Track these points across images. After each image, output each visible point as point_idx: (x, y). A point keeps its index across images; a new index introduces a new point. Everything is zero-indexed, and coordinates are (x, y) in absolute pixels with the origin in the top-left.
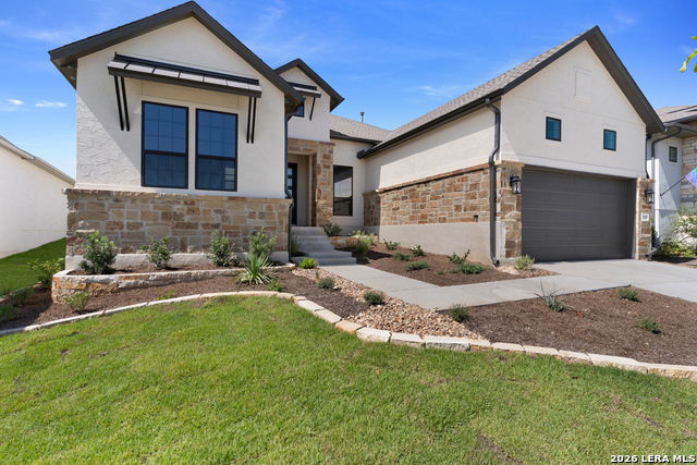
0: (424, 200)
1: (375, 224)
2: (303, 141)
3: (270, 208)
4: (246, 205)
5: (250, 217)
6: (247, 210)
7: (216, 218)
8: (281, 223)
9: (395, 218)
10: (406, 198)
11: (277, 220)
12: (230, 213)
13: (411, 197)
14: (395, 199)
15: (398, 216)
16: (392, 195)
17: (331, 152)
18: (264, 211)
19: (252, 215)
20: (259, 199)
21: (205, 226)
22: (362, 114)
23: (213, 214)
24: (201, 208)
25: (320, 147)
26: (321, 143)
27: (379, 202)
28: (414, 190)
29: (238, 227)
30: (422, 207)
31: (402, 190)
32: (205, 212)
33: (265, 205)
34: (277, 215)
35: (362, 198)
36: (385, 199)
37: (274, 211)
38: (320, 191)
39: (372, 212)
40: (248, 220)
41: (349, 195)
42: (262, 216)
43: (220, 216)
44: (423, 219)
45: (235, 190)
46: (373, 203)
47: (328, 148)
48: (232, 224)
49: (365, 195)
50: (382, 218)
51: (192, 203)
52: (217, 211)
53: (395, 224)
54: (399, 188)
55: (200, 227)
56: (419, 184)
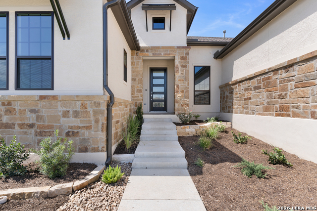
0: (284, 89)
1: (229, 112)
2: (163, 47)
3: (84, 106)
4: (59, 103)
5: (64, 116)
6: (61, 109)
7: (31, 118)
8: (97, 121)
9: (247, 108)
10: (259, 88)
11: (92, 118)
12: (44, 113)
13: (266, 86)
14: (247, 89)
15: (250, 106)
16: (243, 86)
17: (188, 54)
18: (78, 109)
19: (66, 114)
20: (71, 96)
21: (21, 126)
22: (225, 32)
23: (28, 114)
24: (17, 109)
25: (178, 51)
26: (178, 47)
27: (232, 93)
28: (269, 78)
29: (52, 127)
30: (281, 97)
31: (255, 80)
32: (21, 112)
33: (78, 104)
34: (92, 113)
35: (219, 90)
36: (237, 89)
37: (89, 109)
38: (178, 86)
39: (226, 102)
40: (62, 119)
41: (208, 89)
42: (76, 114)
43: (34, 116)
44: (283, 112)
45: (52, 89)
46: (227, 94)
47: (185, 51)
48: (46, 124)
49: (221, 87)
50: (235, 107)
51: (9, 104)
52: (32, 111)
53: (247, 113)
54: (250, 79)
55: (17, 127)
56: (275, 70)
